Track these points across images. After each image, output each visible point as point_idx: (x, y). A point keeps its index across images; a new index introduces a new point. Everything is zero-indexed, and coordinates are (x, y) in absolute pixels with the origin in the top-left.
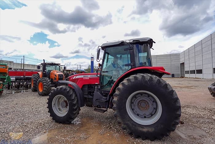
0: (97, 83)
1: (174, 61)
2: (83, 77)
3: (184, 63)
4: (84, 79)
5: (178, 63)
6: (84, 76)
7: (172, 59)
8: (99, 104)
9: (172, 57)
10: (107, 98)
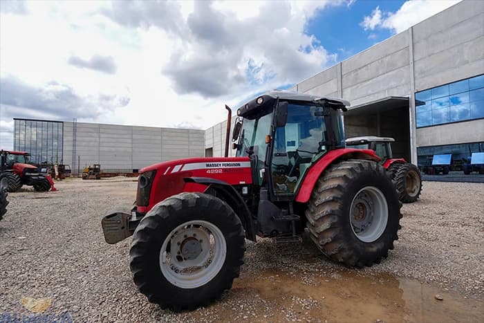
0: (244, 183)
1: (193, 143)
2: (206, 168)
3: (212, 148)
4: (208, 172)
5: (201, 148)
6: (208, 165)
7: (191, 139)
8: (273, 229)
9: (191, 135)
10: (289, 211)
